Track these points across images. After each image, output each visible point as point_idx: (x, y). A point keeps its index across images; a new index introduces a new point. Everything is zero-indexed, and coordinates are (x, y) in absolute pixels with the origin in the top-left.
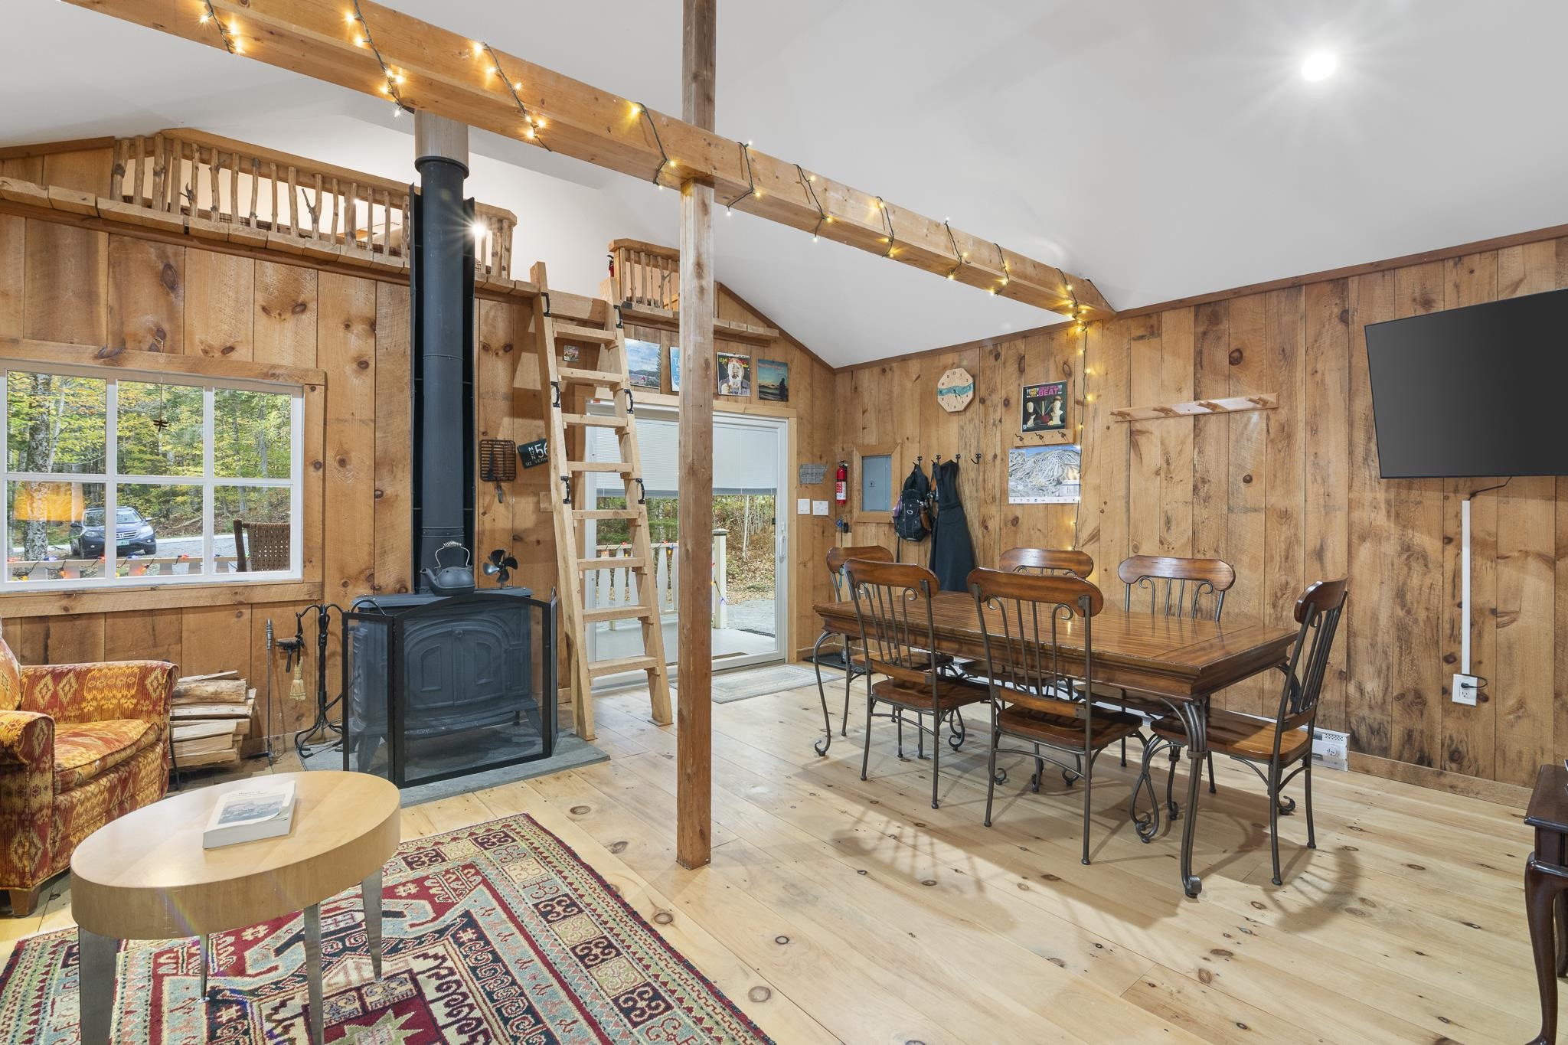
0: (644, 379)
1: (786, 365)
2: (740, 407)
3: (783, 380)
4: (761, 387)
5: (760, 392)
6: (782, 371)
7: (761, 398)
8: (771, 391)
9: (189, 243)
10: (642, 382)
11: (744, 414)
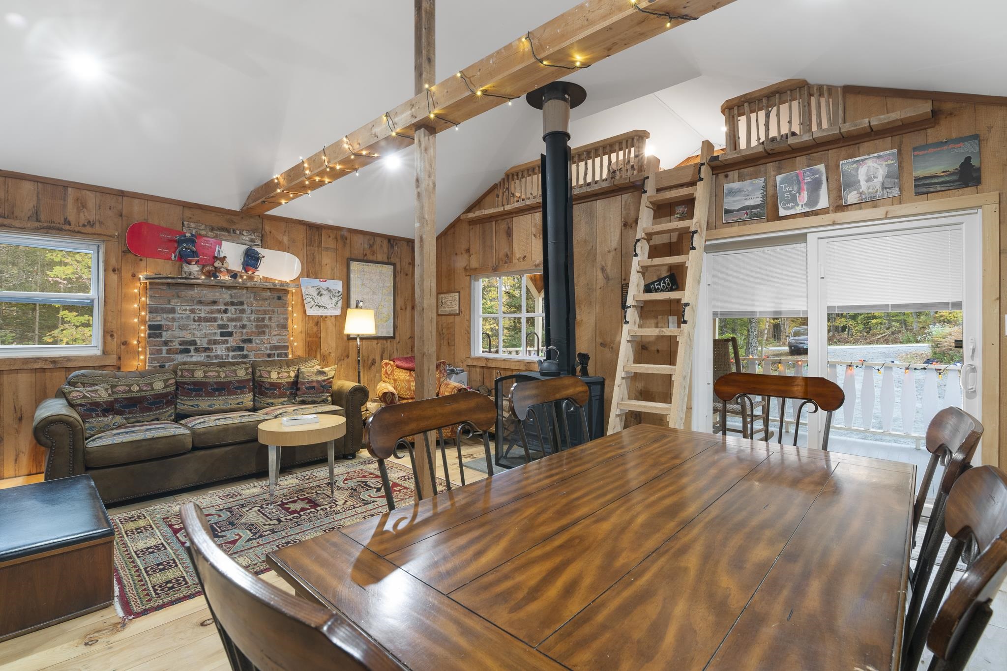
0: (747, 213)
1: (976, 137)
2: (879, 212)
3: (968, 159)
4: (917, 179)
5: (916, 186)
6: (967, 149)
7: (917, 194)
8: (941, 180)
9: (512, 216)
10: (745, 217)
11: (886, 218)
